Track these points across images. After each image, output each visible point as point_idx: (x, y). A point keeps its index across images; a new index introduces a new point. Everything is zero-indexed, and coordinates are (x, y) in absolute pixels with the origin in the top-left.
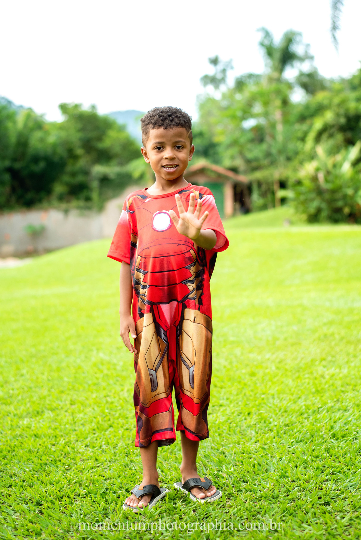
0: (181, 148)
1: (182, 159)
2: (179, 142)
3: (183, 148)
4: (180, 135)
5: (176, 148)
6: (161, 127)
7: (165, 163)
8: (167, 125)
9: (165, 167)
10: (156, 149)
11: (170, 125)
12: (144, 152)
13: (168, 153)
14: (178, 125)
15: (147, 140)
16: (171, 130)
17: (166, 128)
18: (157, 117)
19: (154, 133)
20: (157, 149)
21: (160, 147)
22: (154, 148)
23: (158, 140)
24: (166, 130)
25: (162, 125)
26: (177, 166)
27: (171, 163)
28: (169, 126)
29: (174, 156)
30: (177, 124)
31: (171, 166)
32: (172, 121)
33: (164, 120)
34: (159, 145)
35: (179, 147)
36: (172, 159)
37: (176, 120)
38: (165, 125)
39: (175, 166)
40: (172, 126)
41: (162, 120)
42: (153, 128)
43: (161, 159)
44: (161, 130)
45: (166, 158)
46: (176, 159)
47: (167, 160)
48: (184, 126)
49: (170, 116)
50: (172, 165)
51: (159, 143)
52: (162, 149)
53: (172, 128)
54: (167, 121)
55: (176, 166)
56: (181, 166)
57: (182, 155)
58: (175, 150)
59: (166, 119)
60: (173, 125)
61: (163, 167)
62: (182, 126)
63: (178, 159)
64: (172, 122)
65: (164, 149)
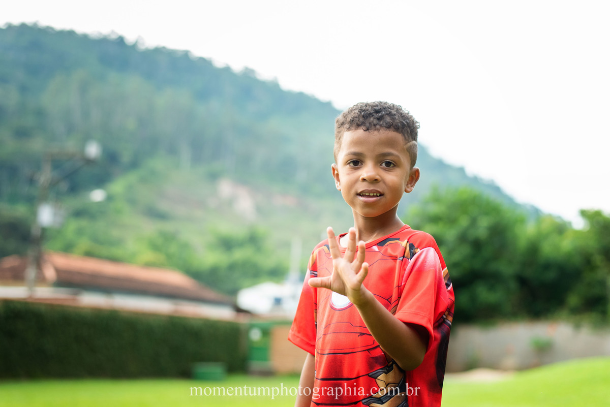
0: (392, 165)
1: (391, 184)
2: (389, 154)
3: (394, 166)
4: (390, 143)
5: (384, 164)
6: (360, 128)
7: (361, 187)
8: (370, 123)
9: (361, 195)
10: (349, 163)
11: (375, 125)
12: (336, 172)
13: (368, 170)
14: (389, 127)
15: (339, 151)
16: (376, 133)
17: (368, 129)
18: (357, 111)
19: (348, 136)
20: (352, 164)
21: (356, 162)
22: (347, 163)
23: (354, 150)
24: (368, 132)
25: (363, 124)
26: (382, 195)
27: (371, 188)
28: (373, 127)
29: (378, 177)
30: (386, 124)
31: (372, 194)
32: (379, 119)
33: (367, 117)
34: (354, 158)
35: (388, 164)
36: (374, 181)
37: (388, 119)
38: (368, 125)
39: (378, 195)
40: (378, 127)
41: (363, 116)
42: (349, 129)
43: (356, 181)
44: (360, 132)
45: (364, 180)
46: (381, 184)
47: (365, 183)
48: (400, 130)
49: (377, 112)
50: (374, 193)
51: (355, 154)
52: (360, 164)
53: (378, 130)
54: (372, 119)
55: (380, 195)
56: (388, 196)
57: (392, 177)
58: (381, 168)
59: (371, 115)
60: (381, 126)
61: (359, 194)
62: (397, 129)
63: (384, 182)
64: (380, 121)
65: (362, 165)
